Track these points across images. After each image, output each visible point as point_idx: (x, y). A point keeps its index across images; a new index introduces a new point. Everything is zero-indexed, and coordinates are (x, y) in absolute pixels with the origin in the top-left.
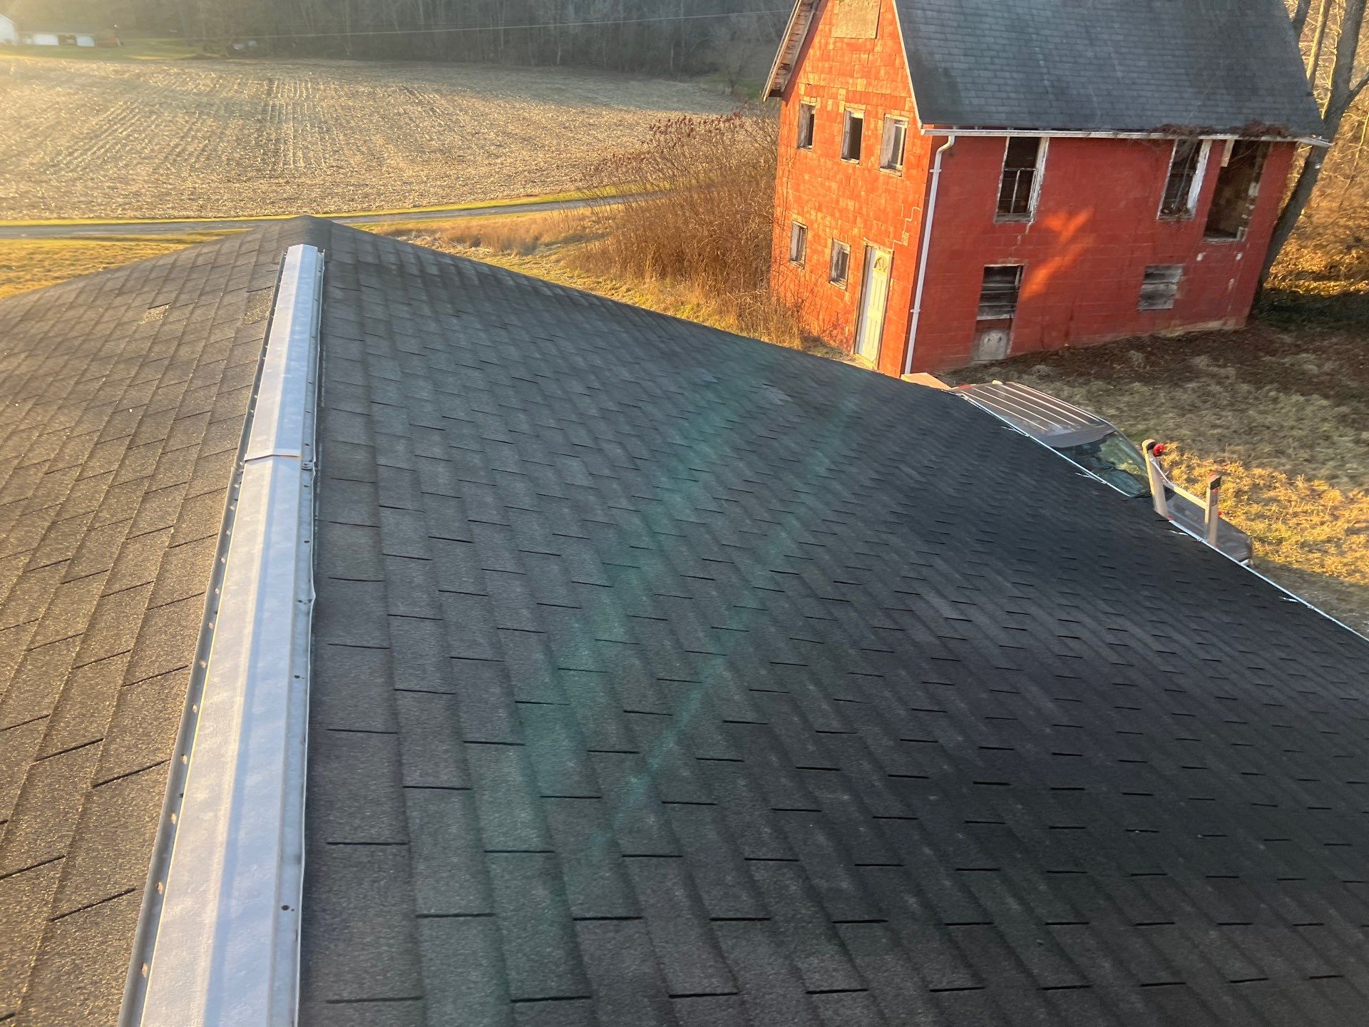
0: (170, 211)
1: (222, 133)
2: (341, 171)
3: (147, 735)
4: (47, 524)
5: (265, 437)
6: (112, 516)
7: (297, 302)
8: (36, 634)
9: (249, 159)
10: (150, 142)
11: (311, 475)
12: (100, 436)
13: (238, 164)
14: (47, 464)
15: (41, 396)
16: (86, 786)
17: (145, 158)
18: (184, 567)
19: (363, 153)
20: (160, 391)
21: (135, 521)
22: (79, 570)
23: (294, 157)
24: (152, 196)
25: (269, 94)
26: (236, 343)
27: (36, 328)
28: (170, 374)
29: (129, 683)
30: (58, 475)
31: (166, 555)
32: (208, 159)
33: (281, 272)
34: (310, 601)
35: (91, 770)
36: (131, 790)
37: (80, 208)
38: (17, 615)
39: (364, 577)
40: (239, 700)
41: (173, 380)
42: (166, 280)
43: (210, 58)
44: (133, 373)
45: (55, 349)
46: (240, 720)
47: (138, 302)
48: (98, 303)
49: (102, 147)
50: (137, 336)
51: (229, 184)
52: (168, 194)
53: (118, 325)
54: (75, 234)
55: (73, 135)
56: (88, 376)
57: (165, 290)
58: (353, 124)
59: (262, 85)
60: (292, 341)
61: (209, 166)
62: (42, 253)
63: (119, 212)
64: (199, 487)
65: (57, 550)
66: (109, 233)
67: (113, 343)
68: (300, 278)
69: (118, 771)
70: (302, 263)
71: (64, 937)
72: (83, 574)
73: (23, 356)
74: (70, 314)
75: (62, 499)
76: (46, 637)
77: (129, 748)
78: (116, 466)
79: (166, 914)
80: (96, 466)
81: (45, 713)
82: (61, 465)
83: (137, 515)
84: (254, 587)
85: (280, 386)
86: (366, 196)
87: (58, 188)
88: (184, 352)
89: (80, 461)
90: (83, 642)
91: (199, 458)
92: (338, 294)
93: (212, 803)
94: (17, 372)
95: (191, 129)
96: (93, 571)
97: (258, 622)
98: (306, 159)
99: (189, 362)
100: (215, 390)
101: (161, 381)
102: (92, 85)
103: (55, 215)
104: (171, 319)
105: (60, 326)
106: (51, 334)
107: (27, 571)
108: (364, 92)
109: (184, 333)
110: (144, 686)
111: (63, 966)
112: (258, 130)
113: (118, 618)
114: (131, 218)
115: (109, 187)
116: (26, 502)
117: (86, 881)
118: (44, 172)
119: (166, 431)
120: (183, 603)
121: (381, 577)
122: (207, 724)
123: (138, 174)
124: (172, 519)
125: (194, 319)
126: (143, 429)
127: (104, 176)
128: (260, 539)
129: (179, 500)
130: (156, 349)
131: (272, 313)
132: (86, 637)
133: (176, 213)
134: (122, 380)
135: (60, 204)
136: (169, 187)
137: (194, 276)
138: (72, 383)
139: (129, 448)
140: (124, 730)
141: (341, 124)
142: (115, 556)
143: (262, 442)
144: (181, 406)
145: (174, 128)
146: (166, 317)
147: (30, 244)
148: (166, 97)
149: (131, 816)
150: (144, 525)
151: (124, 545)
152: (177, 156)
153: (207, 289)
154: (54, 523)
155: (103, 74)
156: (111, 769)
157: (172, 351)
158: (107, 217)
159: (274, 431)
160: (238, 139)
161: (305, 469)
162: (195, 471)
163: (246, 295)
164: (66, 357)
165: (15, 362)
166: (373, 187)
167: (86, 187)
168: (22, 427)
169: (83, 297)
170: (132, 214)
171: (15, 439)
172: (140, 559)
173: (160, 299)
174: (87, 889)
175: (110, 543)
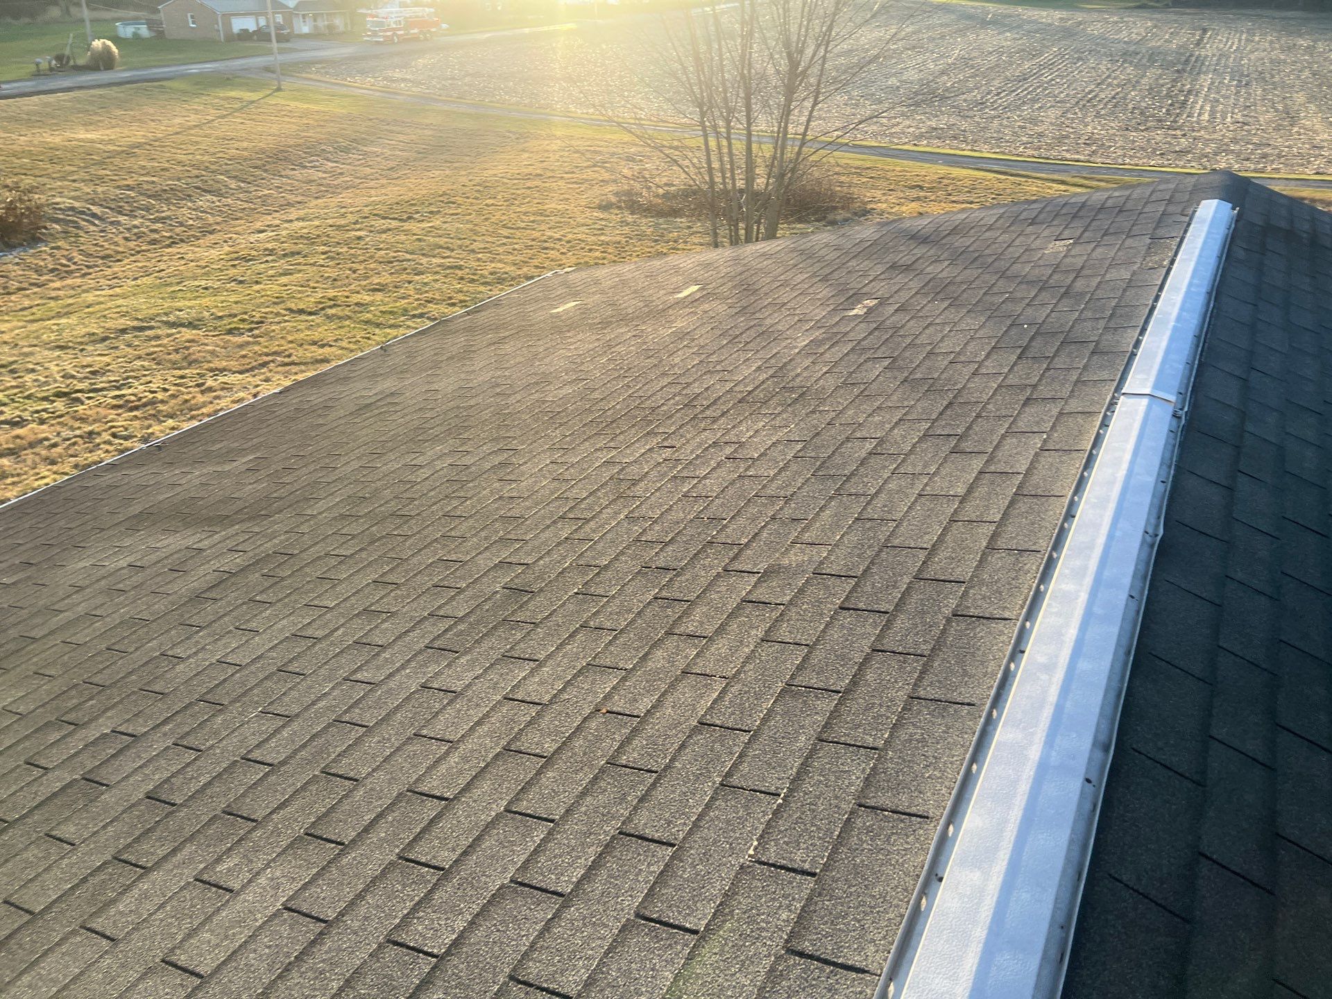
0: (1064, 154)
1: (1137, 82)
2: (1246, 127)
3: (1000, 593)
4: (945, 403)
5: (1145, 377)
6: (997, 410)
7: (1200, 256)
8: (926, 485)
9: (1154, 109)
10: (1068, 87)
11: (1179, 422)
12: (998, 342)
13: (1142, 113)
14: (952, 356)
15: (956, 299)
16: (947, 612)
17: (1058, 102)
18: (1050, 469)
19: (1277, 110)
20: (1053, 315)
21: (1015, 420)
22: (967, 445)
23: (1200, 110)
24: (1053, 138)
25: (1198, 44)
26: (1130, 284)
27: (959, 242)
28: (1065, 301)
29: (991, 547)
30: (959, 366)
31: (1036, 454)
32: (1115, 106)
33: (1189, 225)
34: (1156, 535)
35: (953, 603)
36: (981, 630)
37: (990, 143)
38: (914, 466)
39: (1209, 532)
40: (1083, 597)
41: (1066, 306)
42: (1075, 217)
43: (1152, 7)
44: (1033, 294)
45: (972, 262)
46: (1082, 612)
47: (1046, 233)
48: (1012, 228)
49: (1026, 90)
50: (1041, 262)
51: (1126, 132)
52: (1067, 137)
53: (1026, 250)
54: (979, 166)
55: (1006, 77)
56: (995, 290)
57: (1072, 225)
58: (1277, 79)
59: (1194, 35)
60: (1188, 292)
61: (1113, 113)
62: (949, 179)
63: (1021, 150)
64: (1074, 405)
65: (950, 424)
66: (1005, 167)
67: (1019, 265)
68: (1209, 233)
69: (972, 611)
70: (1214, 217)
71: (918, 714)
72: (968, 450)
73: (947, 263)
74: (988, 234)
75: (959, 386)
76: (933, 489)
77: (984, 598)
78: (1006, 371)
79: (1000, 735)
80: (989, 367)
81: (925, 546)
82: (962, 358)
83: (1017, 415)
84: (1112, 506)
85: (1168, 333)
86: (1265, 156)
87: (978, 123)
88: (1080, 285)
89: (977, 359)
90: (961, 503)
91: (1078, 381)
92: (1241, 254)
93: (1049, 668)
94: (940, 276)
95: (1109, 77)
96: (976, 450)
97: (1110, 537)
98: (1213, 113)
99: (1082, 294)
100: (1102, 324)
101: (1056, 305)
102: (1036, 32)
103: (969, 147)
104: (1073, 253)
105: (978, 243)
106: (971, 249)
107: (926, 436)
108: (1302, 45)
109: (1082, 268)
110: (1004, 555)
111: (915, 734)
112: (1174, 80)
113: (990, 493)
114: (1029, 156)
115: (1019, 127)
116: (932, 381)
117: (939, 682)
118: (972, 109)
119: (1053, 350)
120: (1044, 499)
121: (1226, 538)
122: (1054, 604)
123: (1047, 117)
124: (1047, 426)
125: (1094, 255)
126: (1033, 344)
127: (1018, 116)
128: (1125, 466)
129: (1055, 412)
130: (1056, 277)
131: (1172, 262)
132: (963, 500)
133: (1068, 156)
134: (1022, 299)
135: (976, 137)
136: (1071, 130)
137: (1100, 217)
138: (982, 292)
139: (1019, 358)
140: (982, 583)
141: (1264, 78)
142: (995, 443)
143: (1141, 379)
144: (1069, 331)
145: (1094, 74)
146: (1069, 250)
147: (942, 170)
148: (1097, 44)
149: (978, 649)
150: (1022, 425)
151: (1003, 437)
152: (1088, 102)
153: (1111, 231)
154: (951, 403)
155: (1050, 21)
156: (969, 607)
157: (1069, 281)
158: (1010, 153)
159: (1154, 372)
160: (1151, 89)
161: (1175, 415)
162: (1072, 391)
163: (1149, 241)
164: (980, 271)
165: (940, 267)
166: (1276, 148)
167: (1001, 125)
168: (937, 321)
169: (1001, 221)
170: (1030, 152)
171: (931, 329)
172: (1015, 451)
173: (1066, 234)
174: (939, 688)
175: (992, 431)
